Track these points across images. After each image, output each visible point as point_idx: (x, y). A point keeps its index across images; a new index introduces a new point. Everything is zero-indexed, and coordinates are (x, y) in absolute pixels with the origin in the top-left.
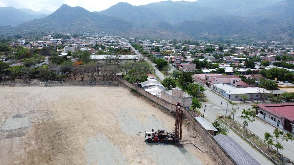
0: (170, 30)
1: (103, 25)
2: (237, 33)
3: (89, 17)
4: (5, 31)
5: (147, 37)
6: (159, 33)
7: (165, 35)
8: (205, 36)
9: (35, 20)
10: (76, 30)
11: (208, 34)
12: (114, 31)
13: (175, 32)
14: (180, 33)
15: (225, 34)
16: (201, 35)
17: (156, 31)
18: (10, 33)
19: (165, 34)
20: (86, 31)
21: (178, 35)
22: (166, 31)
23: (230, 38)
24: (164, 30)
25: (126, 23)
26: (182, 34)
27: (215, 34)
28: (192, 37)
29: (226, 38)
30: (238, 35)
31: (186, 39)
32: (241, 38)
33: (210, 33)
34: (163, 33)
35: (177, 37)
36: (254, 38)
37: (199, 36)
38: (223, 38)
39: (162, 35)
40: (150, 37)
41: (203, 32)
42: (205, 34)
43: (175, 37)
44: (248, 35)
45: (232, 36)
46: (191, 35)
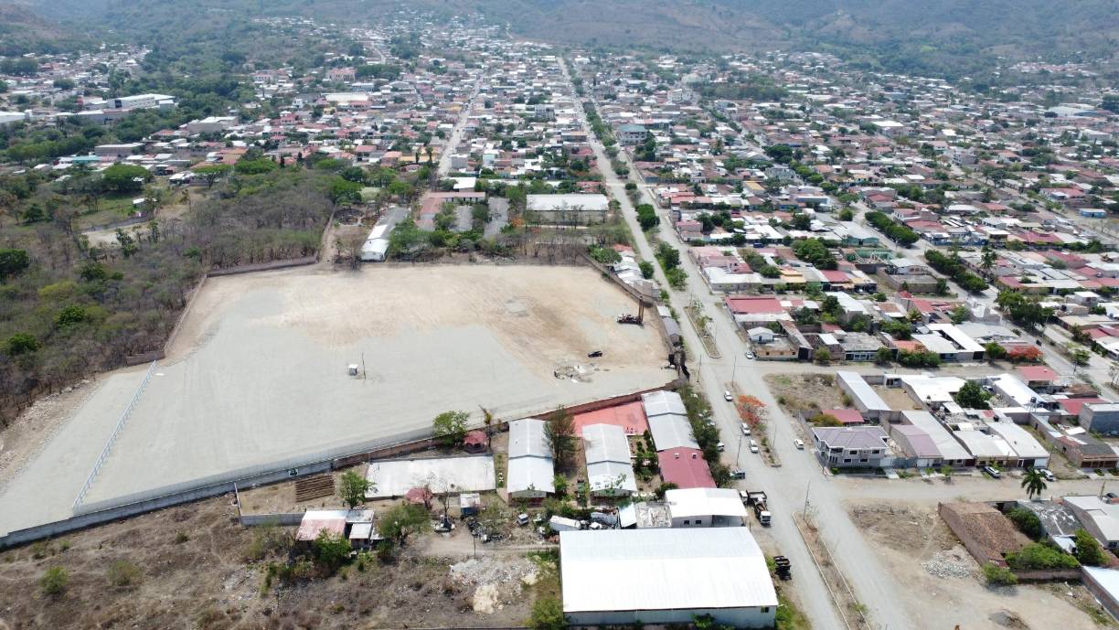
0: (714, 8)
2: (958, 20)
4: (149, 12)
5: (631, 37)
6: (674, 21)
7: (694, 27)
8: (839, 32)
10: (387, 11)
11: (849, 24)
12: (515, 8)
13: (732, 15)
14: (749, 19)
15: (915, 22)
16: (826, 24)
17: (662, 10)
18: (170, 19)
19: (696, 24)
20: (420, 12)
21: (739, 29)
22: (699, 10)
23: (926, 39)
24: (692, 5)
26: (757, 25)
27: (874, 24)
28: (790, 37)
29: (911, 40)
30: (960, 27)
31: (766, 45)
32: (963, 43)
33: (859, 17)
34: (689, 20)
35: (738, 35)
36: (1011, 43)
37: (819, 28)
38: (900, 41)
39: (686, 27)
40: (643, 38)
41: (834, 14)
42: (838, 23)
43: (728, 34)
44: (997, 29)
45: (937, 30)
46: (787, 25)
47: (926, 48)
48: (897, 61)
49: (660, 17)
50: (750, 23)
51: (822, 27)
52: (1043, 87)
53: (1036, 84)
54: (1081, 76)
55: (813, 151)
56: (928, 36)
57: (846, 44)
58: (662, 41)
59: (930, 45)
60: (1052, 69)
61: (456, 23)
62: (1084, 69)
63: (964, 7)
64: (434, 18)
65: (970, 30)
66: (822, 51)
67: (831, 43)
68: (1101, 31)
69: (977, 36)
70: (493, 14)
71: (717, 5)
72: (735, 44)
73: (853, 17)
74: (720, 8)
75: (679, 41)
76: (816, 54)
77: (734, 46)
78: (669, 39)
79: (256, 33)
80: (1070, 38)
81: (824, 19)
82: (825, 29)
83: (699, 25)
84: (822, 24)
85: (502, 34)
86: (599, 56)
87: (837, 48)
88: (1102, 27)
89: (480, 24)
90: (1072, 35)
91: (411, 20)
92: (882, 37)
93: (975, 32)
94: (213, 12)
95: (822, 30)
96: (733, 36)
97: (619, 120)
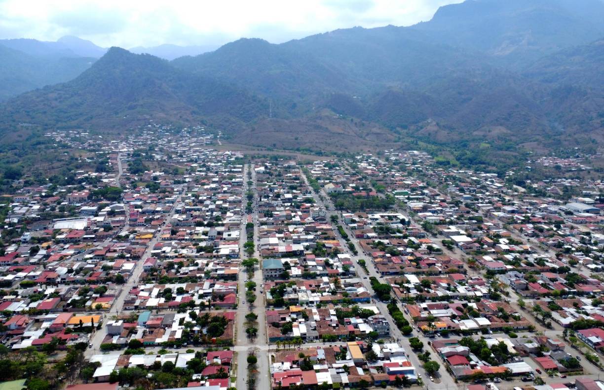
0: (352, 120)
1: (201, 105)
2: (501, 125)
3: (171, 81)
5: (298, 143)
6: (326, 130)
7: (339, 134)
8: (429, 134)
9: (46, 88)
10: (140, 125)
11: (436, 128)
13: (363, 125)
14: (374, 127)
15: (476, 125)
16: (422, 128)
17: (319, 122)
20: (162, 125)
21: (368, 135)
22: (343, 122)
23: (483, 139)
25: (255, 101)
26: (378, 131)
27: (451, 129)
28: (399, 139)
29: (474, 140)
30: (503, 130)
31: (384, 146)
32: (506, 142)
33: (442, 124)
34: (335, 129)
35: (367, 138)
36: (534, 141)
37: (418, 130)
38: (467, 141)
39: (334, 133)
40: (305, 143)
41: (426, 122)
42: (429, 128)
43: (361, 137)
44: (525, 131)
45: (489, 131)
46: (398, 129)
47: (484, 145)
48: (466, 159)
49: (318, 127)
50: (375, 130)
51: (419, 130)
52: (559, 180)
53: (554, 179)
54: (580, 170)
55: (406, 285)
56: (484, 136)
57: (434, 143)
58: (318, 145)
59: (486, 143)
60: (562, 163)
61: (185, 134)
62: (581, 163)
63: (504, 117)
64: (170, 130)
65: (509, 132)
66: (418, 149)
67: (425, 142)
68: (587, 133)
69: (513, 135)
70: (211, 125)
71: (354, 118)
72: (366, 145)
73: (438, 124)
74: (356, 120)
75: (329, 144)
76: (416, 152)
77: (364, 146)
78: (322, 143)
79: (43, 146)
80: (569, 138)
81: (420, 124)
82: (422, 131)
83: (342, 132)
84: (419, 128)
85: (214, 142)
86: (273, 164)
87: (429, 146)
88: (586, 131)
89: (201, 134)
90: (570, 135)
91: (155, 131)
92: (456, 137)
93: (512, 133)
94: (22, 126)
95: (420, 132)
96: (365, 139)
97: (267, 247)
